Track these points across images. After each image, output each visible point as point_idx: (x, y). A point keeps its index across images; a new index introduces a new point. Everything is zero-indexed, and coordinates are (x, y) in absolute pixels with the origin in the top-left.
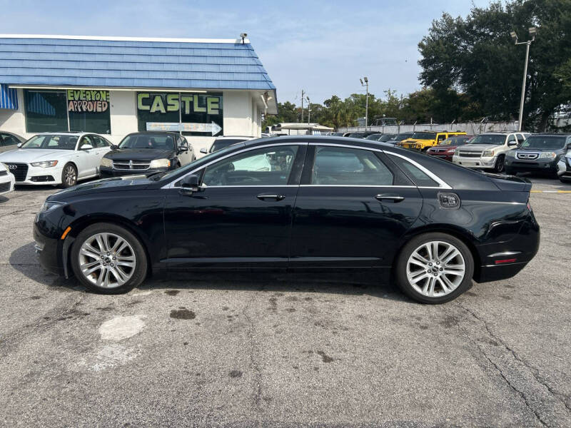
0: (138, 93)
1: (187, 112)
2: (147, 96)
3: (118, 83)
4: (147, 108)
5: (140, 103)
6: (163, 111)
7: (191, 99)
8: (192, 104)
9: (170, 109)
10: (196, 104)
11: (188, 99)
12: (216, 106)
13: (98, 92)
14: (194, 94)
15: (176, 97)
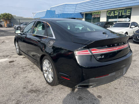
0: (108, 11)
1: (120, 15)
2: (110, 12)
3: (102, 9)
4: (109, 15)
5: (108, 14)
6: (113, 16)
7: (122, 11)
8: (122, 12)
9: (115, 15)
10: (123, 12)
11: (121, 11)
12: (130, 12)
13: (99, 12)
14: (123, 9)
15: (118, 11)
